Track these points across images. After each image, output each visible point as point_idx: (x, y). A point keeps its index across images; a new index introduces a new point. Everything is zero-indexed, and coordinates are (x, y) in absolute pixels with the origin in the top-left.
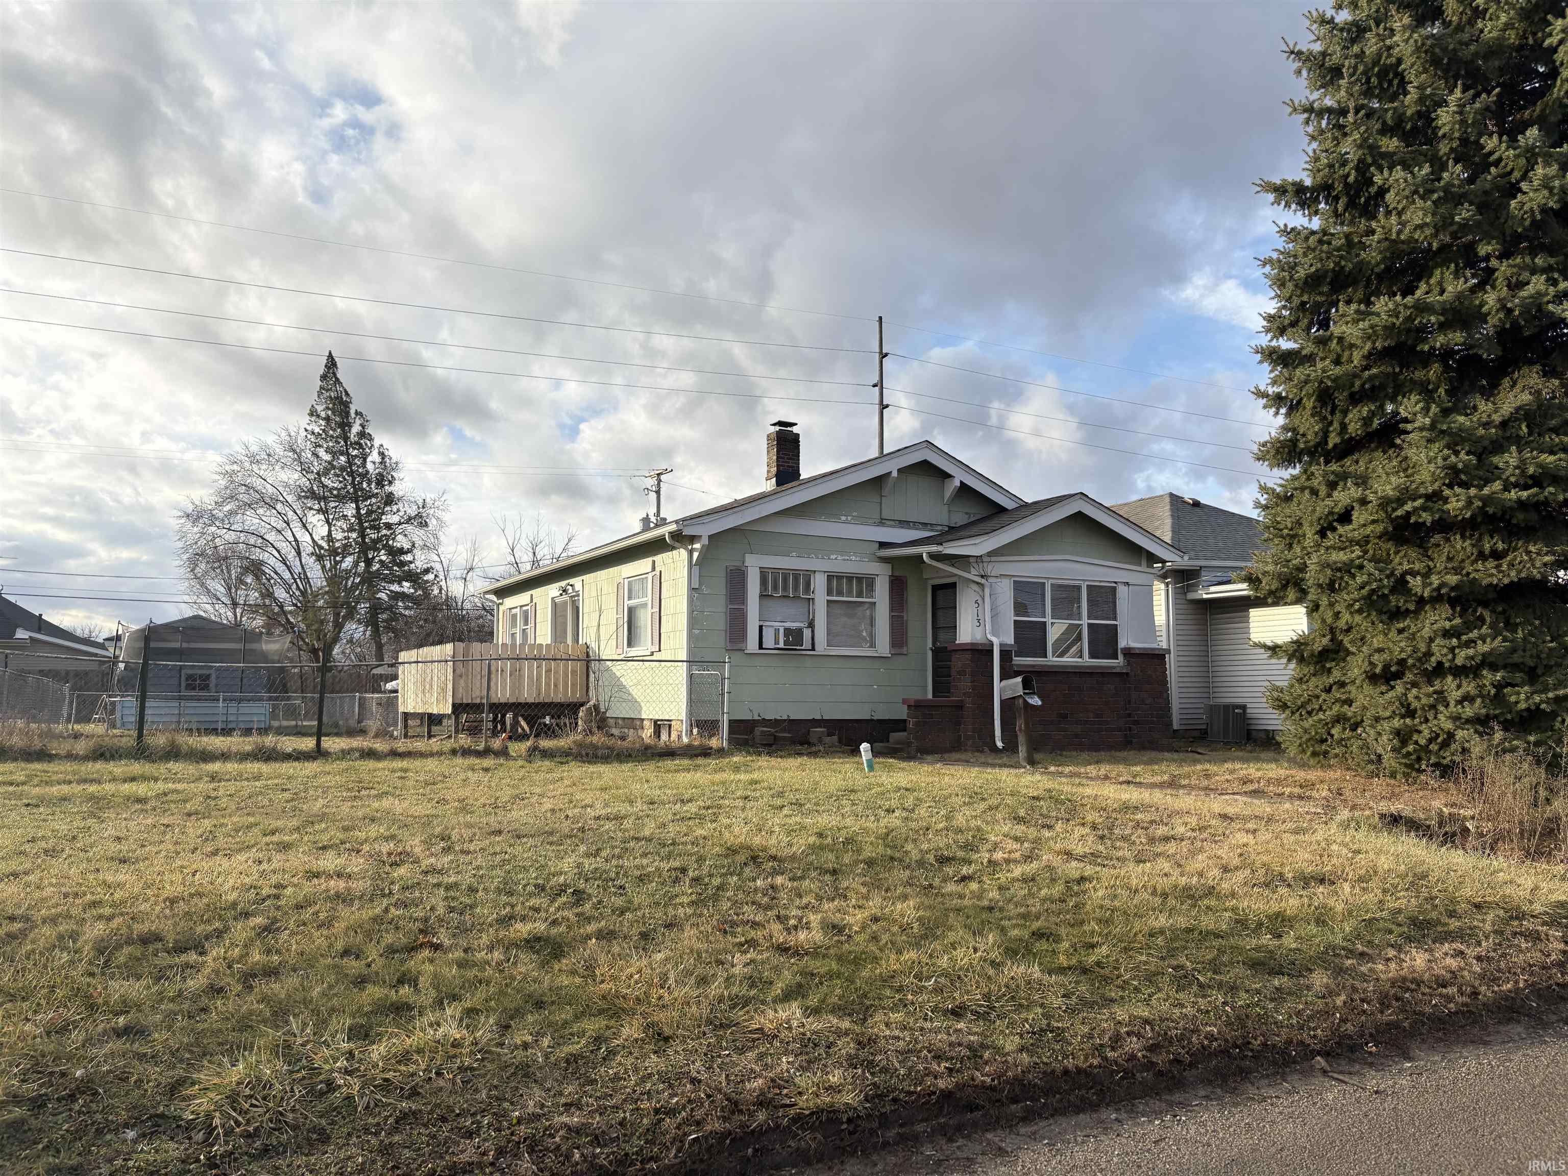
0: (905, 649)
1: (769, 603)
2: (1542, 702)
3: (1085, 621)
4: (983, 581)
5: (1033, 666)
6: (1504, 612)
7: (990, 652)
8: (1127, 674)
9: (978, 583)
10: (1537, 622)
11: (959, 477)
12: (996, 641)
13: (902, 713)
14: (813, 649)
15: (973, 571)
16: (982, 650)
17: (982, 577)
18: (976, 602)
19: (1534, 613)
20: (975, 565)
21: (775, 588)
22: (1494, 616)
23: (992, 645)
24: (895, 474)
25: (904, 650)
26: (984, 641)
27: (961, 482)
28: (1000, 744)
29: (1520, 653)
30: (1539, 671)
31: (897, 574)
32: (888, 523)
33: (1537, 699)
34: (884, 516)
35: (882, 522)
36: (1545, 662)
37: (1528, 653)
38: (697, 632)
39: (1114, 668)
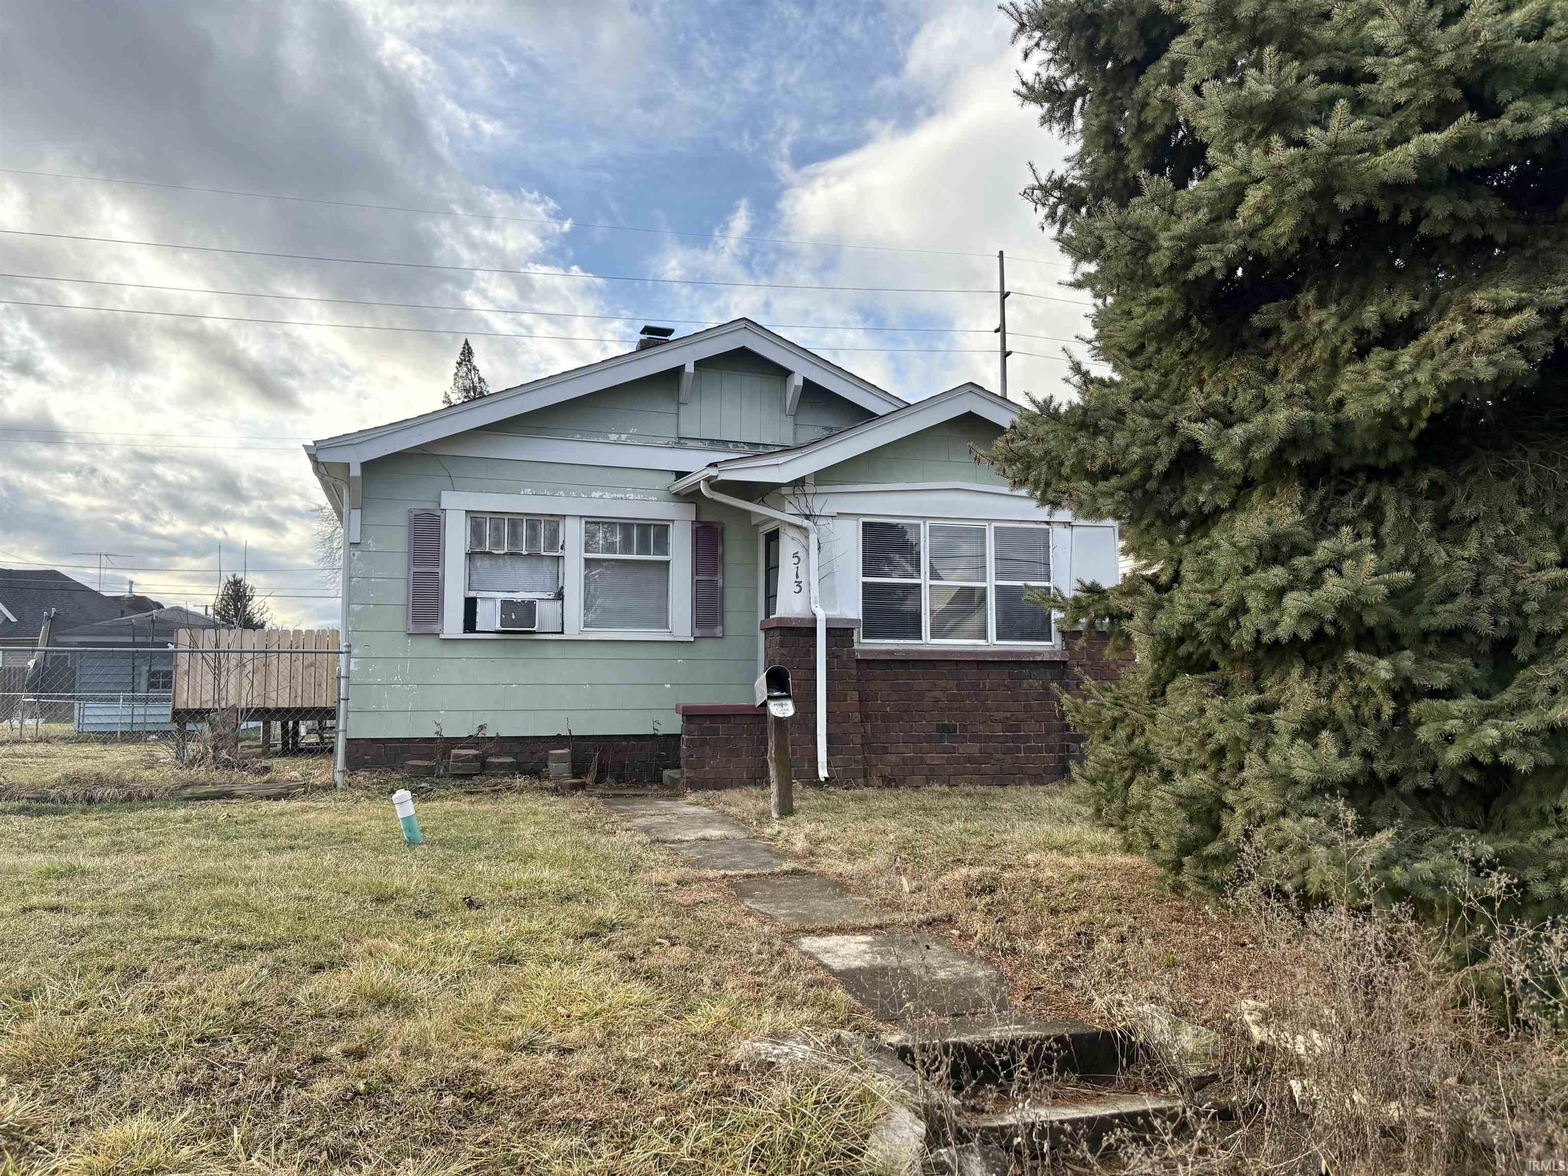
0: (720, 628)
1: (482, 564)
2: (1505, 743)
3: (991, 583)
4: (806, 523)
5: (891, 652)
6: (1436, 490)
7: (813, 630)
8: (1065, 663)
9: (798, 527)
10: (1523, 514)
11: (801, 371)
12: (821, 616)
13: (673, 725)
14: (562, 633)
15: (790, 509)
16: (799, 629)
17: (807, 517)
18: (795, 555)
19: (1521, 491)
20: (792, 499)
21: (498, 543)
22: (1407, 504)
23: (815, 621)
24: (690, 368)
25: (718, 631)
26: (806, 615)
27: (806, 380)
28: (823, 773)
29: (1464, 600)
30: (1521, 652)
31: (705, 518)
32: (690, 443)
33: (1491, 734)
34: (683, 434)
35: (681, 442)
36: (1535, 625)
37: (1486, 601)
38: (357, 608)
39: (1039, 654)
